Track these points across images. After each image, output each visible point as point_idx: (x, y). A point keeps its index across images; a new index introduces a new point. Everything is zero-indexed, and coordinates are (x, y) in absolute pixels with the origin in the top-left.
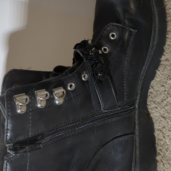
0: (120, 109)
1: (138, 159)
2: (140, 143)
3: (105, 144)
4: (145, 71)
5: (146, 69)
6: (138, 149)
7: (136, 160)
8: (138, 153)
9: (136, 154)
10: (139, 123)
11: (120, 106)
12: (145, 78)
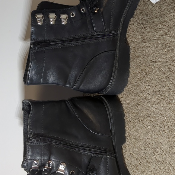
0: (107, 33)
1: (117, 68)
2: (119, 58)
3: (96, 56)
4: (127, 11)
5: (128, 9)
6: (117, 62)
7: (115, 69)
8: (117, 64)
9: (116, 65)
10: (120, 45)
11: (107, 32)
12: (126, 15)
